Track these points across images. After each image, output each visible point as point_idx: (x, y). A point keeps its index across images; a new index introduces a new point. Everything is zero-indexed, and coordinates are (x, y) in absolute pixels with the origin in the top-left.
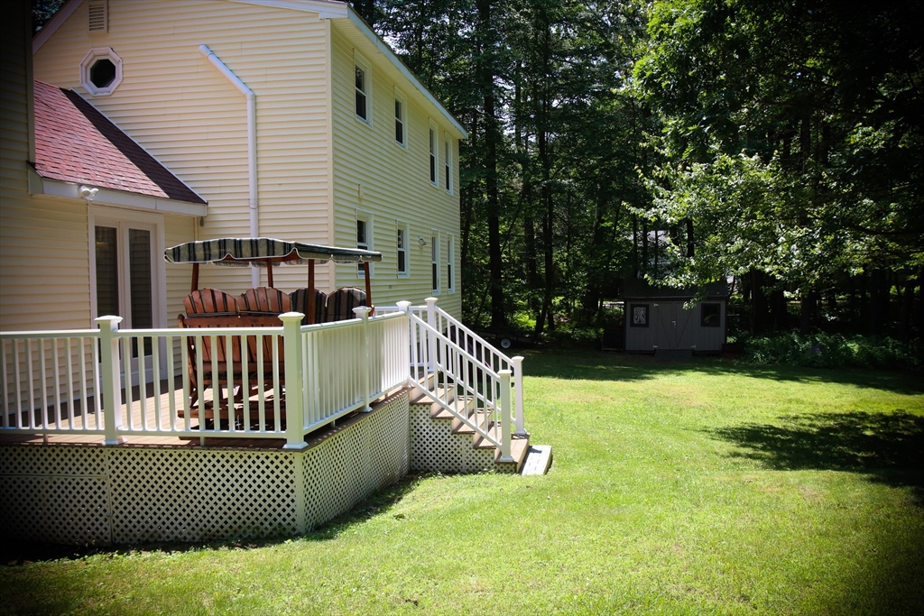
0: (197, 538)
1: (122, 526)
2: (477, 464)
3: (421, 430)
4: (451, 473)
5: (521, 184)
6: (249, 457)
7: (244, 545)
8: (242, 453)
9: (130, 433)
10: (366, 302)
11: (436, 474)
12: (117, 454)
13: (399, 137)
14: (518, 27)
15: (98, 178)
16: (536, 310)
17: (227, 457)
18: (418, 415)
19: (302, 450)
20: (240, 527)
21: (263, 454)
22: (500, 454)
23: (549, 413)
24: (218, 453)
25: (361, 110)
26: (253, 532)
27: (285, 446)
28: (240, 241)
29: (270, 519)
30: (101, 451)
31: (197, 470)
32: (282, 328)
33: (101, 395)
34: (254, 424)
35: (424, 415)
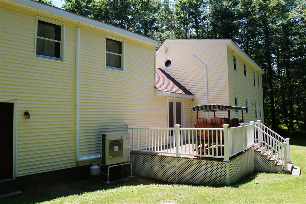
0: (199, 183)
1: (180, 178)
2: (276, 170)
3: (258, 159)
4: (268, 172)
5: (280, 85)
6: (214, 163)
7: (213, 187)
8: (212, 162)
9: (182, 154)
10: (242, 121)
11: (263, 172)
12: (179, 160)
13: (245, 75)
14: (279, 38)
15: (170, 90)
16: (287, 124)
17: (208, 162)
18: (257, 154)
19: (229, 162)
20: (211, 181)
21: (218, 162)
22: (284, 168)
23: (297, 157)
24: (205, 161)
25: (235, 68)
26: (214, 183)
27: (224, 161)
28: (211, 105)
29: (219, 180)
30: (175, 159)
31: (200, 165)
32: (223, 128)
33: (175, 143)
34: (215, 154)
35: (259, 154)
